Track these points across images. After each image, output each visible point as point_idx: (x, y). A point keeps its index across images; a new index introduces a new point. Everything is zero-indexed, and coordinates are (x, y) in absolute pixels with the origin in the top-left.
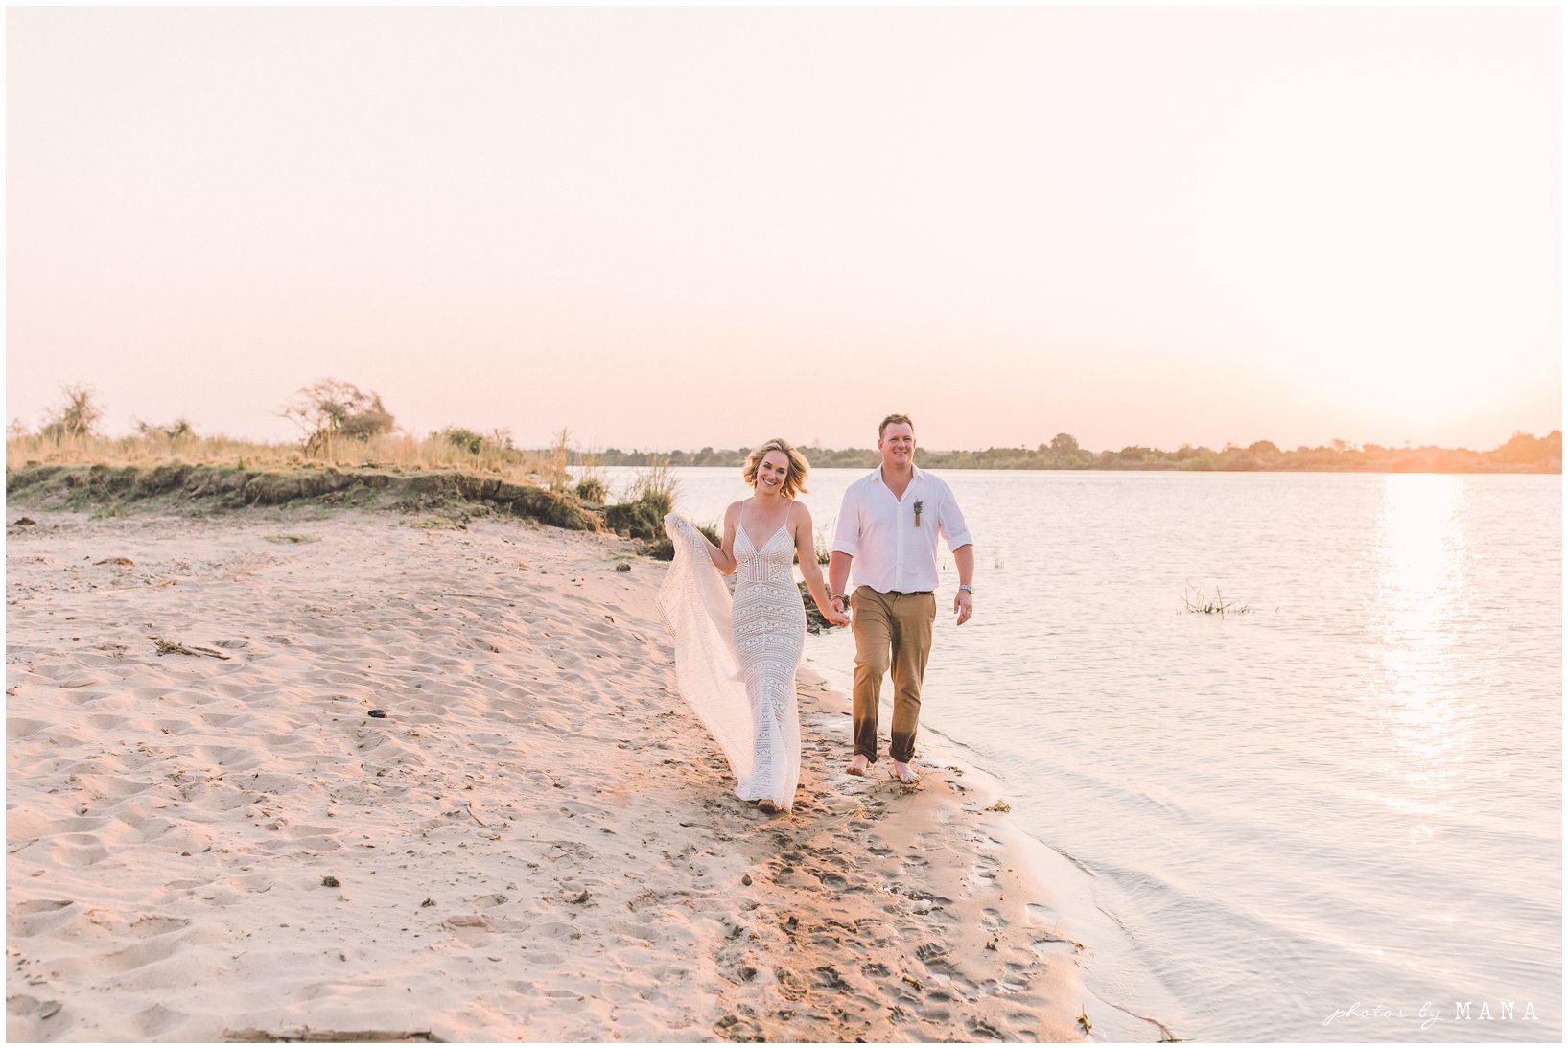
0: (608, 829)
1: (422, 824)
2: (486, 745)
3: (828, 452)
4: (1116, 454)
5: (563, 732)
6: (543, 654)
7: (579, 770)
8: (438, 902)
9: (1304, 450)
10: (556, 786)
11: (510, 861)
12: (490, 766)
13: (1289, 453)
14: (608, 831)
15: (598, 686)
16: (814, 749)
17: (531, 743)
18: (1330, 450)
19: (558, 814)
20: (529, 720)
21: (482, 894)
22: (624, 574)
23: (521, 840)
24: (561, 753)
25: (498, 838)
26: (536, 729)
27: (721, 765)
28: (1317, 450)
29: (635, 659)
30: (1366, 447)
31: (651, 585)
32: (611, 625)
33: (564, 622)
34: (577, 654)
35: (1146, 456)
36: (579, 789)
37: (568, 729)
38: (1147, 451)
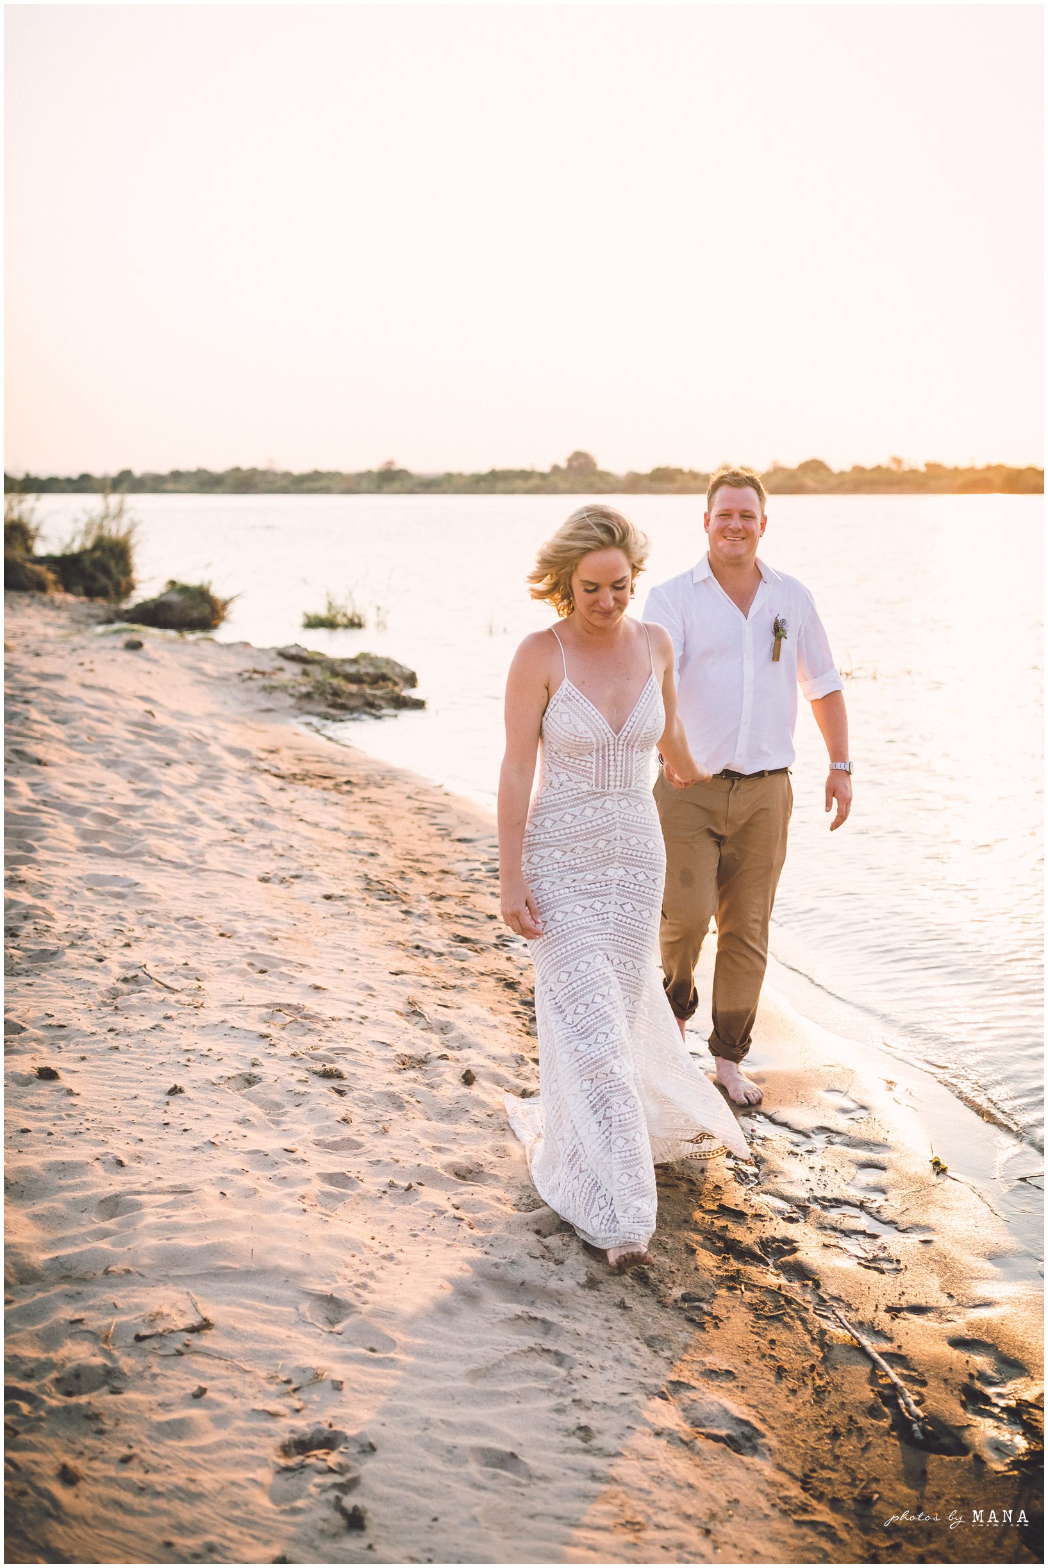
0: (319, 984)
1: (100, 993)
2: (108, 888)
3: (287, 475)
4: (646, 476)
5: (184, 866)
6: (98, 765)
7: (235, 914)
8: (185, 1088)
9: (859, 470)
10: (222, 935)
11: (234, 1033)
12: (128, 914)
13: (842, 473)
14: (317, 988)
15: (192, 807)
16: (480, 870)
17: (161, 883)
18: (888, 470)
19: (245, 970)
20: (139, 853)
21: (230, 1075)
22: (135, 652)
23: (228, 1006)
24: (202, 893)
25: (202, 1005)
26: (152, 865)
27: (389, 896)
28: (873, 470)
29: (209, 766)
30: (928, 465)
31: (176, 666)
32: (153, 722)
33: (100, 720)
34: (143, 764)
35: (679, 477)
36: (252, 938)
37: (189, 862)
38: (679, 471)
